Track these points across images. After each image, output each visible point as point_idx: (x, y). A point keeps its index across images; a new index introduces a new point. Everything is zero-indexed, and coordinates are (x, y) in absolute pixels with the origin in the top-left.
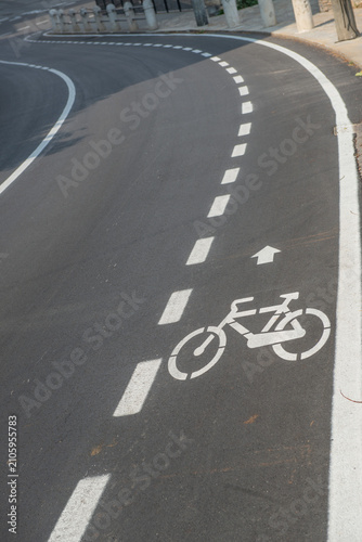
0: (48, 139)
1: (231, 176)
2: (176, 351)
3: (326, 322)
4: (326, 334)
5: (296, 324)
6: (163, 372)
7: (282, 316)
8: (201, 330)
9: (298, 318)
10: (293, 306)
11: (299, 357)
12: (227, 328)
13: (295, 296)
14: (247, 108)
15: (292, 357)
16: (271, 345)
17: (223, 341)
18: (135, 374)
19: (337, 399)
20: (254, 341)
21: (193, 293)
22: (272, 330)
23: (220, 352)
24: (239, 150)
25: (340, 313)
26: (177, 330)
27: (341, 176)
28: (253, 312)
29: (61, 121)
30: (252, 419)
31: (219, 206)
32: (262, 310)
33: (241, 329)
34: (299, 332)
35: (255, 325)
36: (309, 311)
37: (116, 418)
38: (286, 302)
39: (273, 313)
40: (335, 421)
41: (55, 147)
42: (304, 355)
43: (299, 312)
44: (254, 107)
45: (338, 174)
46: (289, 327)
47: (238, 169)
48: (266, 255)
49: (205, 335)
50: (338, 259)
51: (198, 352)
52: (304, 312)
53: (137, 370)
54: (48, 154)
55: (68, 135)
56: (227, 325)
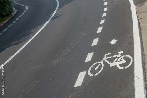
0: (52, 16)
1: (102, 22)
2: (90, 69)
3: (131, 58)
4: (131, 62)
5: (123, 59)
6: (87, 75)
7: (119, 57)
8: (97, 63)
10: (122, 55)
11: (124, 68)
12: (104, 62)
13: (122, 52)
14: (106, 4)
15: (122, 68)
16: (116, 65)
17: (103, 65)
18: (79, 75)
19: (136, 79)
20: (111, 65)
21: (94, 53)
22: (116, 61)
23: (102, 68)
24: (104, 15)
25: (135, 56)
26: (90, 63)
27: (133, 20)
28: (111, 57)
29: (56, 11)
30: (112, 86)
31: (100, 30)
32: (113, 56)
33: (108, 62)
34: (124, 61)
35: (112, 60)
36: (126, 56)
37: (75, 87)
38: (120, 54)
39: (116, 57)
40: (135, 84)
41: (54, 18)
42: (126, 68)
43: (124, 56)
44: (108, 3)
45: (132, 19)
46: (121, 60)
47: (104, 20)
48: (113, 42)
49: (98, 64)
50: (133, 41)
51: (96, 68)
52: (125, 56)
53: (80, 74)
54: (52, 20)
55: (58, 14)
56: (104, 61)
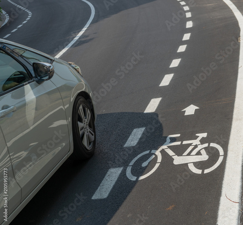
0: (77, 38)
1: (175, 63)
2: (132, 163)
3: (221, 152)
4: (221, 159)
5: (203, 152)
6: (123, 174)
7: (196, 146)
8: (147, 152)
9: (205, 148)
10: (203, 141)
11: (203, 172)
12: (163, 152)
13: (205, 135)
14: (189, 24)
15: (199, 172)
16: (187, 164)
17: (160, 159)
18: (107, 175)
19: (223, 200)
20: (178, 160)
22: (189, 154)
23: (157, 165)
24: (182, 49)
25: (231, 147)
27: (240, 66)
28: (178, 143)
29: (85, 29)
30: (171, 208)
31: (167, 80)
32: (185, 142)
33: (171, 153)
34: (204, 157)
35: (179, 151)
36: (212, 145)
37: (93, 200)
38: (199, 139)
39: (190, 145)
40: (220, 213)
41: (80, 43)
42: (206, 171)
43: (206, 145)
44: (193, 24)
45: (238, 65)
46: (199, 153)
47: (180, 59)
48: (190, 110)
49: (150, 154)
50: (232, 115)
51: (144, 164)
52: (209, 145)
53: (109, 173)
54: (76, 46)
55: (87, 36)
56: (163, 150)
